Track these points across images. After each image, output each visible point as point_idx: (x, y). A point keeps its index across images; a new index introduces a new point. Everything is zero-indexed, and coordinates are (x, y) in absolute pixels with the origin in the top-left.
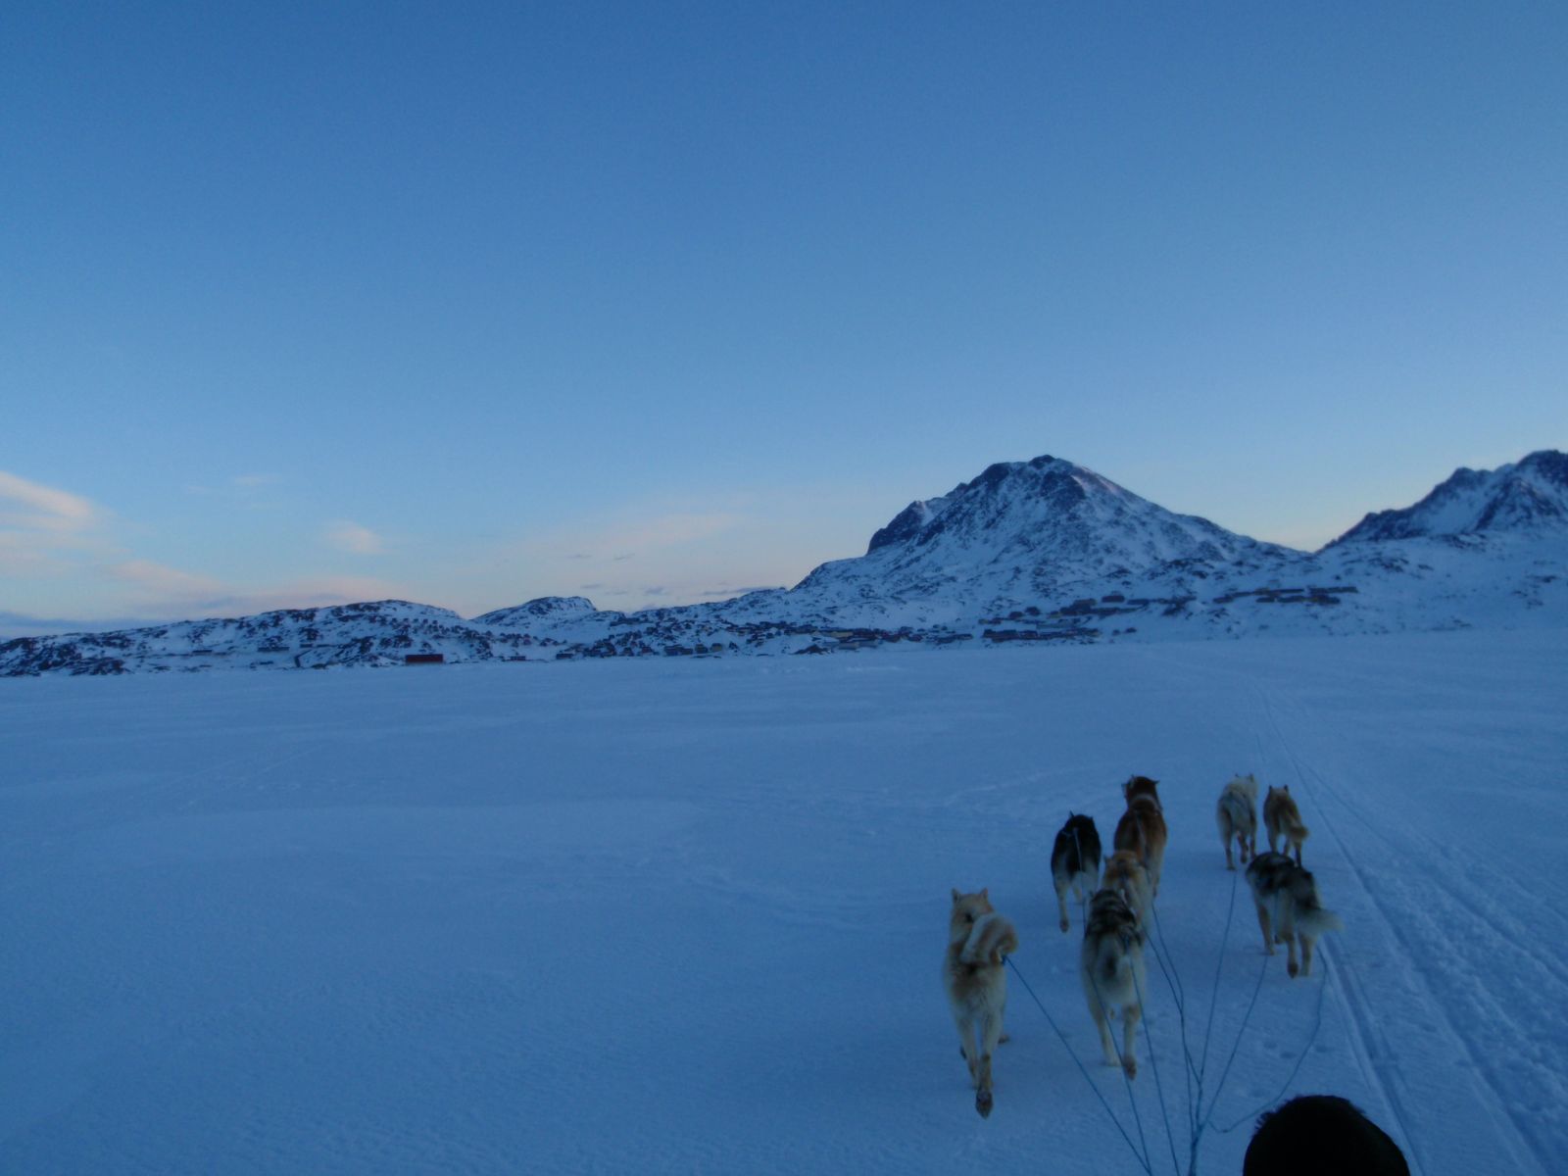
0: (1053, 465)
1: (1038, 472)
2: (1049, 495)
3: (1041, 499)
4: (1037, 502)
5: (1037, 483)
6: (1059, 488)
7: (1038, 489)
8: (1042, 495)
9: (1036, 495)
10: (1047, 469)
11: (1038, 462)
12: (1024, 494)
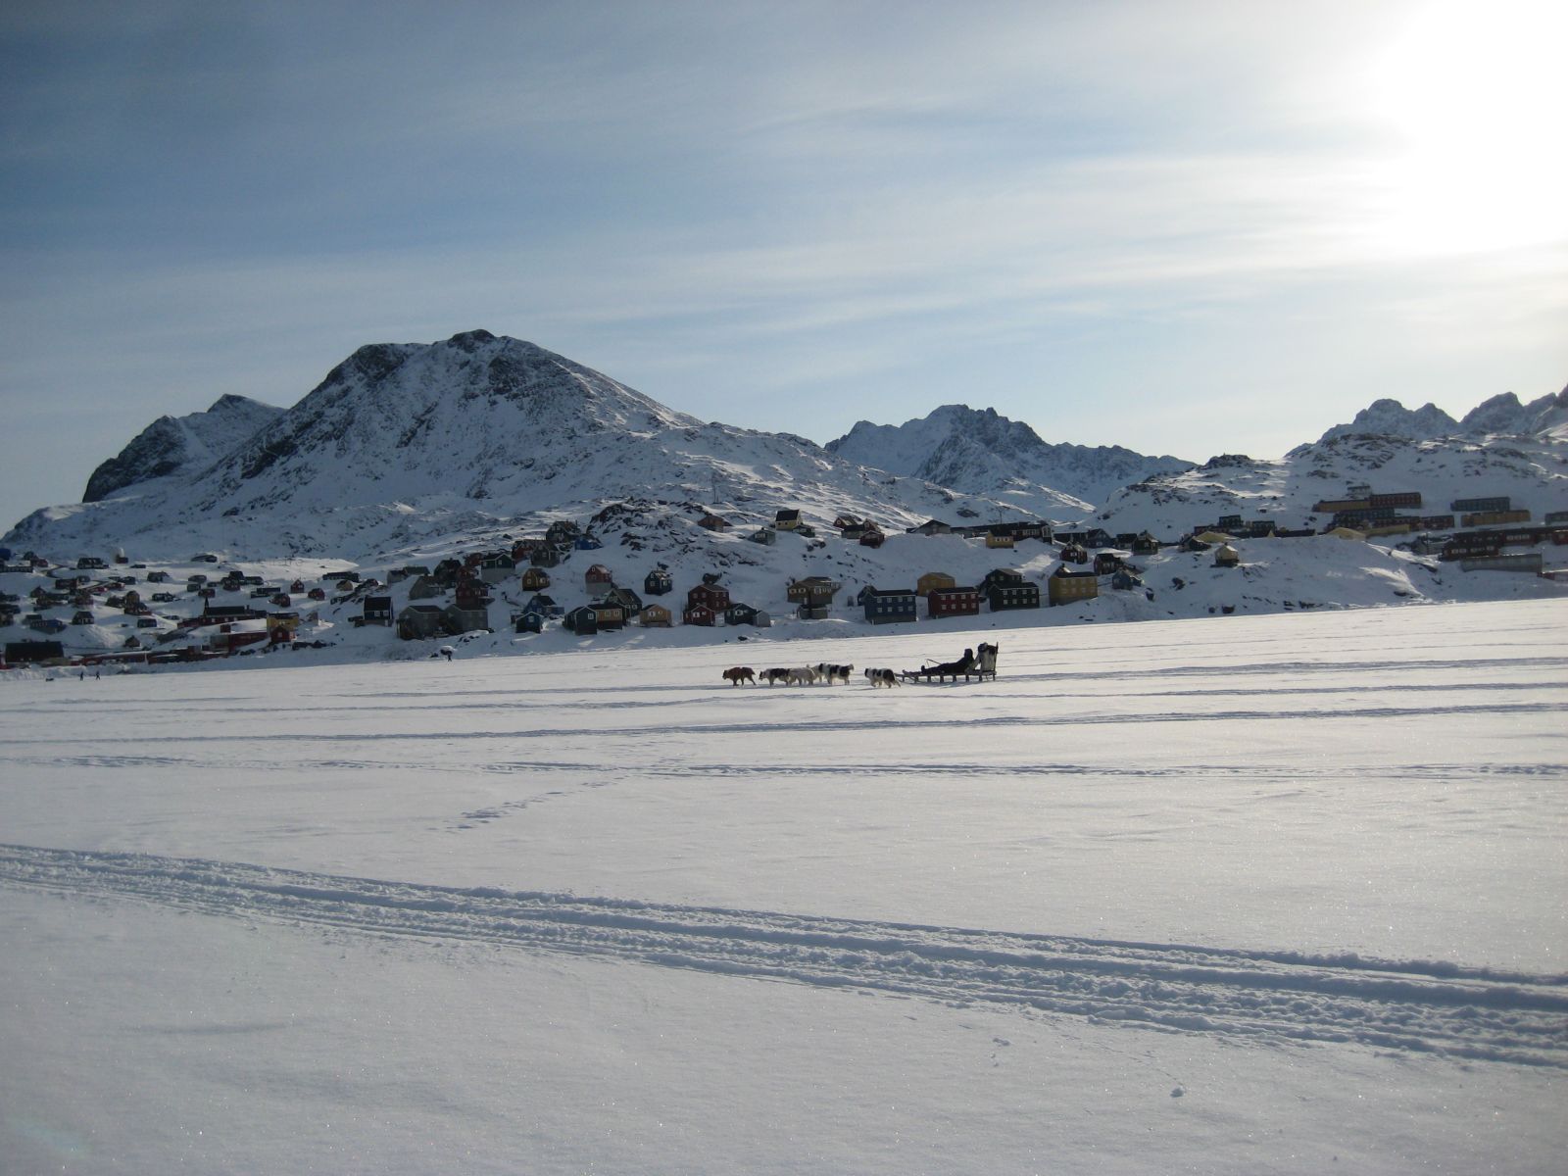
0: (495, 346)
1: (470, 357)
2: (515, 391)
3: (500, 398)
4: (494, 403)
5: (477, 371)
6: (535, 381)
7: (484, 383)
8: (499, 391)
9: (485, 392)
10: (485, 354)
11: (459, 340)
12: (459, 392)
